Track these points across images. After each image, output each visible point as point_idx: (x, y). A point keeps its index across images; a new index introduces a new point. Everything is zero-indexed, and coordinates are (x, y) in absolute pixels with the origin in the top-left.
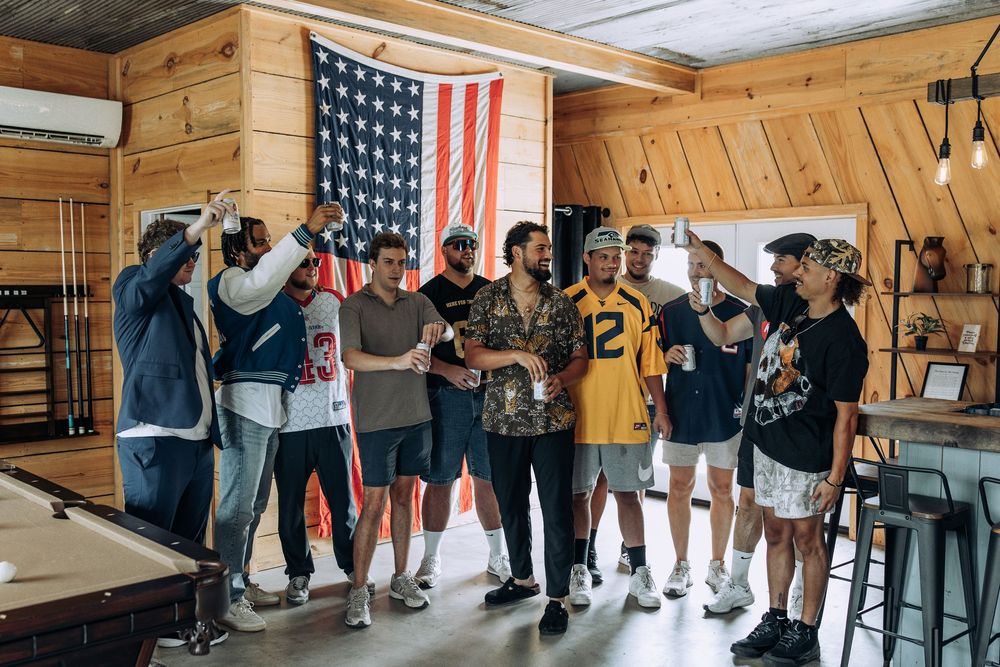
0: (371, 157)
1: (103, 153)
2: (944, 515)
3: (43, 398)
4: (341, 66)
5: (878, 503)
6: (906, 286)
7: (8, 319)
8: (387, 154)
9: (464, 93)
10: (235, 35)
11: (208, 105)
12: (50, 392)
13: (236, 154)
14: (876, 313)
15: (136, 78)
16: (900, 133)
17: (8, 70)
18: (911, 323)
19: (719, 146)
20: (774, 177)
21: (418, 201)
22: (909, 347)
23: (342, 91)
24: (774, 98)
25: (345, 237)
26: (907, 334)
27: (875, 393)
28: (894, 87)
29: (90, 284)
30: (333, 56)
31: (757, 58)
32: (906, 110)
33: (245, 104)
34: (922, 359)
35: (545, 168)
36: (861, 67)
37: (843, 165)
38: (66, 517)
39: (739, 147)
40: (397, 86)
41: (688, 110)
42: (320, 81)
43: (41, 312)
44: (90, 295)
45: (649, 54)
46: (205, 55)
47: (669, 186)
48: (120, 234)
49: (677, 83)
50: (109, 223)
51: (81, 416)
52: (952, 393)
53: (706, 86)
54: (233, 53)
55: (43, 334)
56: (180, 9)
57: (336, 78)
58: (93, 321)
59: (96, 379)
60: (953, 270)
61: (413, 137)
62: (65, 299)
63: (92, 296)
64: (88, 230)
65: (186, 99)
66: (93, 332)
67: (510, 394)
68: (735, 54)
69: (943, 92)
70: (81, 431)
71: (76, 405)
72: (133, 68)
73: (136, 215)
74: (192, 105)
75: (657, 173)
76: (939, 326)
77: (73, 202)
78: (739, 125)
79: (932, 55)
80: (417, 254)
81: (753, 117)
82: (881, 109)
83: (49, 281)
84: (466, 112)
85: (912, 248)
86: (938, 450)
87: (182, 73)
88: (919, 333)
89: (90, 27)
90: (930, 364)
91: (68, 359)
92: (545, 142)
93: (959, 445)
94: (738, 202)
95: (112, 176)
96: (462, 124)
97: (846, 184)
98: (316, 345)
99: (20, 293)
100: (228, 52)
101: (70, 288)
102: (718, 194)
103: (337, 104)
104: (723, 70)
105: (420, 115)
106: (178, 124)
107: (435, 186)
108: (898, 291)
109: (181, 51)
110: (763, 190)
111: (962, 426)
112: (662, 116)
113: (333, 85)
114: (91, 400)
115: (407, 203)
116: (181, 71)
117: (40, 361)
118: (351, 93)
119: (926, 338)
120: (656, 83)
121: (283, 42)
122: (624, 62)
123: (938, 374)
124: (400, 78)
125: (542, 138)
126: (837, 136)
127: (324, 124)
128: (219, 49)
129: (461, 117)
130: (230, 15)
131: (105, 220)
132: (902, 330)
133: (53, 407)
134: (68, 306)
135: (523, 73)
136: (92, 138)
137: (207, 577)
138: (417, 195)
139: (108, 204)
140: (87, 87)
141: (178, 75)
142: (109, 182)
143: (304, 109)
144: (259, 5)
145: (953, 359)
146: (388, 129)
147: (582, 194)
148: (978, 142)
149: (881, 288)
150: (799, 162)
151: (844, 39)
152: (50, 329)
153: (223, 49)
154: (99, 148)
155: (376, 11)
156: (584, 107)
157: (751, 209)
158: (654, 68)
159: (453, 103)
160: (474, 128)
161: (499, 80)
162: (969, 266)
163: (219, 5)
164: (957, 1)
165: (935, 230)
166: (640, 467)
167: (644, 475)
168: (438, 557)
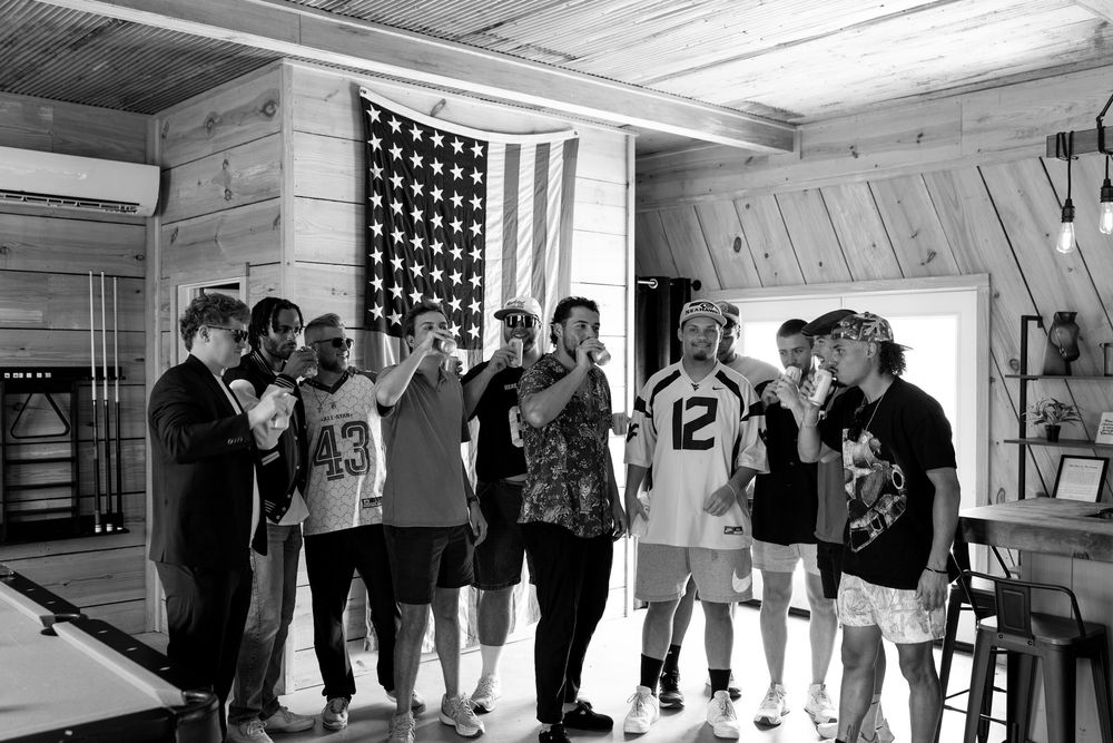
0: (429, 225)
1: (140, 222)
2: (1074, 640)
3: (68, 492)
4: (395, 125)
5: (996, 625)
6: (1035, 367)
7: (31, 404)
8: (447, 221)
9: (534, 154)
10: (276, 92)
11: (246, 169)
12: (74, 485)
13: (276, 222)
14: (1000, 398)
15: (175, 140)
16: (1024, 194)
17: (37, 133)
18: (1041, 410)
19: (822, 211)
20: (884, 245)
21: (481, 272)
22: (1039, 438)
23: (396, 152)
24: (882, 157)
25: (398, 313)
26: (1037, 423)
27: (1002, 490)
28: (1017, 143)
29: (123, 365)
30: (386, 115)
31: (864, 113)
32: (1031, 169)
33: (286, 168)
34: (1055, 451)
35: (626, 236)
36: (980, 120)
37: (961, 231)
38: (55, 634)
39: (843, 211)
40: (458, 146)
41: (786, 171)
42: (371, 142)
43: (67, 397)
44: (122, 377)
45: (740, 109)
46: (245, 114)
47: (766, 256)
48: (157, 311)
49: (774, 141)
50: (144, 299)
51: (110, 511)
52: (1088, 493)
53: (806, 144)
54: (274, 112)
55: (68, 421)
56: (218, 64)
57: (389, 138)
58: (125, 406)
59: (127, 471)
60: (1088, 350)
61: (476, 203)
62: (94, 382)
63: (124, 378)
64: (121, 306)
65: (226, 162)
66: (125, 417)
67: (586, 491)
68: (837, 107)
69: (1064, 145)
70: (109, 529)
71: (104, 500)
72: (173, 130)
73: (172, 289)
74: (232, 169)
75: (753, 240)
76: (1073, 414)
77: (105, 276)
78: (843, 187)
79: (1060, 107)
80: (481, 332)
81: (859, 179)
82: (1003, 168)
83: (76, 362)
84: (536, 175)
85: (1041, 325)
86: (1068, 561)
87: (223, 134)
88: (1050, 422)
89: (123, 85)
90: (1063, 457)
91: (95, 448)
92: (627, 208)
93: (1091, 557)
94: (843, 273)
95: (149, 247)
96: (532, 187)
97: (965, 254)
98: (344, 436)
99: (44, 375)
100: (269, 111)
101: (99, 370)
102: (821, 264)
103: (390, 166)
104: (824, 126)
105: (484, 178)
106: (217, 190)
107: (501, 257)
108: (1026, 373)
109: (222, 111)
110: (871, 259)
111: (1093, 535)
112: (758, 177)
113: (386, 145)
114: (120, 494)
115: (469, 276)
116: (222, 132)
117: (65, 451)
118: (407, 154)
119: (1058, 428)
120: (748, 141)
121: (329, 99)
122: (711, 119)
123: (1072, 469)
124: (461, 138)
125: (622, 204)
126: (953, 198)
127: (375, 188)
128: (260, 107)
129: (531, 180)
130: (271, 70)
131: (140, 295)
132: (1031, 418)
133: (78, 502)
134: (97, 390)
135: (601, 131)
136: (126, 206)
137: (192, 712)
138: (480, 267)
139: (144, 278)
140: (123, 150)
141: (217, 137)
142: (145, 253)
143: (353, 173)
144: (303, 60)
145: (1090, 453)
146: (447, 194)
147: (671, 264)
148: (1107, 204)
149: (1006, 370)
150: (911, 228)
151: (959, 90)
152: (77, 416)
153: (265, 107)
154: (134, 217)
155: (427, 64)
156: (673, 168)
157: (858, 280)
158: (746, 125)
159: (521, 165)
160: (546, 192)
161: (574, 140)
162: (1106, 345)
163: (259, 59)
164: (1085, 45)
165: (1067, 304)
166: (735, 575)
167: (739, 585)
168: (497, 677)
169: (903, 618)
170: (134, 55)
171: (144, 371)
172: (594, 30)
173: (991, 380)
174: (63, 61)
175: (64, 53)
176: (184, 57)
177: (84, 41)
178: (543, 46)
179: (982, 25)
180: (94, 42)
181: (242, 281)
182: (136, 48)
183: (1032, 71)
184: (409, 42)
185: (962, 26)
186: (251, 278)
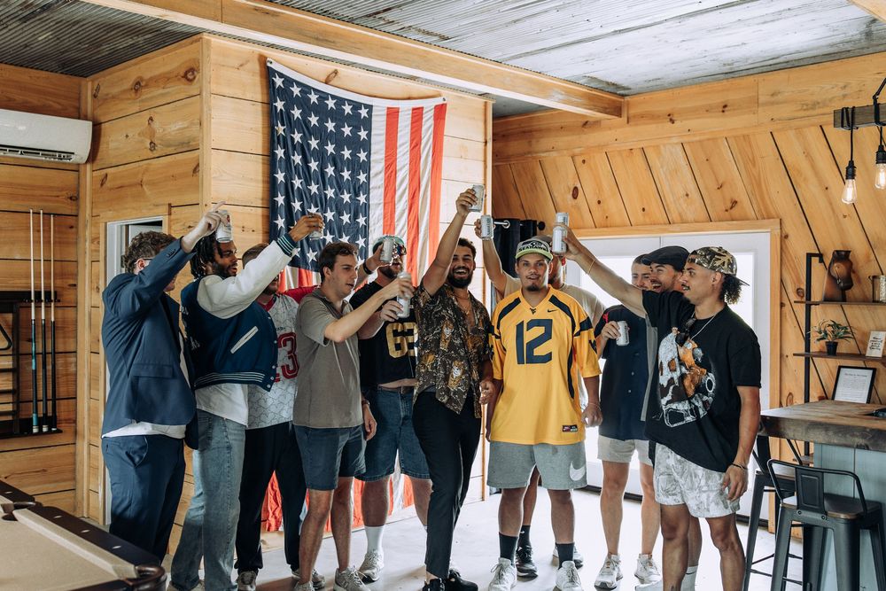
0: (323, 174)
1: (74, 168)
2: (858, 515)
3: (9, 398)
4: (296, 91)
5: (796, 504)
6: (817, 295)
8: (338, 171)
9: (410, 116)
10: (197, 61)
11: (170, 125)
12: (15, 392)
13: (196, 170)
14: (789, 320)
15: (106, 100)
16: (808, 155)
18: (822, 329)
19: (644, 166)
20: (695, 195)
21: (366, 214)
22: (820, 352)
23: (297, 113)
24: (693, 123)
26: (818, 340)
27: (790, 394)
28: (802, 114)
29: (57, 290)
30: (289, 82)
31: (677, 87)
32: (813, 134)
33: (205, 124)
34: (833, 363)
35: (485, 185)
36: (772, 95)
37: (757, 185)
38: (15, 520)
39: (662, 167)
40: (347, 109)
41: (615, 133)
42: (276, 104)
43: (10, 317)
44: (57, 300)
45: (580, 82)
46: (169, 79)
47: (599, 202)
48: (87, 244)
49: (606, 108)
50: (77, 233)
51: (45, 415)
52: (861, 396)
53: (632, 112)
54: (194, 78)
55: (10, 337)
56: (146, 37)
57: (291, 101)
58: (59, 325)
59: (61, 380)
60: (859, 281)
61: (362, 156)
62: (33, 304)
63: (59, 301)
64: (57, 240)
65: (151, 119)
66: (59, 334)
68: (658, 82)
69: (848, 118)
70: (45, 429)
71: (41, 404)
72: (103, 91)
73: (102, 226)
74: (156, 125)
75: (588, 189)
76: (848, 333)
77: (44, 214)
78: (662, 147)
79: (836, 85)
81: (674, 140)
82: (791, 133)
83: (18, 287)
84: (412, 133)
85: (821, 261)
86: (851, 451)
87: (148, 96)
88: (829, 339)
89: (63, 53)
90: (840, 367)
91: (33, 360)
92: (485, 161)
93: (870, 447)
94: (662, 217)
95: (82, 190)
96: (408, 144)
97: (760, 202)
100: (190, 77)
101: (38, 294)
102: (644, 210)
103: (291, 124)
104: (647, 97)
105: (369, 135)
106: (142, 142)
107: (382, 201)
108: (810, 299)
109: (147, 75)
110: (684, 206)
111: (872, 430)
112: (593, 138)
113: (288, 107)
114: (54, 399)
115: (356, 216)
116: (146, 94)
117: (7, 363)
118: (305, 115)
119: (836, 344)
120: (585, 108)
121: (241, 68)
122: (556, 89)
123: (847, 377)
124: (350, 102)
125: (482, 158)
126: (751, 157)
127: (279, 143)
128: (182, 73)
129: (407, 138)
130: (192, 43)
131: (74, 230)
132: (814, 336)
133: (18, 407)
134: (36, 311)
135: (464, 98)
136: (62, 155)
137: (145, 583)
138: (366, 209)
139: (76, 216)
140: (60, 107)
141: (144, 97)
142: (78, 195)
143: (261, 129)
144: (220, 34)
145: (861, 364)
146: (339, 148)
147: (519, 208)
148: (881, 165)
149: (794, 297)
150: (717, 181)
151: (756, 71)
152: (18, 332)
153: (186, 73)
154: (69, 164)
155: (326, 40)
156: (521, 129)
157: (674, 223)
158: (584, 95)
159: (399, 125)
160: (420, 148)
161: (442, 105)
162: (874, 277)
163: (182, 33)
164: (858, 37)
165: (842, 243)
166: (572, 466)
167: (576, 475)
168: (380, 552)
169: (708, 497)
170: (74, 28)
171: (77, 296)
172: (466, 16)
173: (782, 305)
174: (13, 31)
175: (15, 25)
176: (118, 30)
177: (33, 14)
178: (422, 28)
179: (778, 20)
180: (41, 16)
181: (165, 219)
182: (78, 22)
183: (814, 57)
184: (312, 22)
185: (762, 20)
186: (172, 217)
